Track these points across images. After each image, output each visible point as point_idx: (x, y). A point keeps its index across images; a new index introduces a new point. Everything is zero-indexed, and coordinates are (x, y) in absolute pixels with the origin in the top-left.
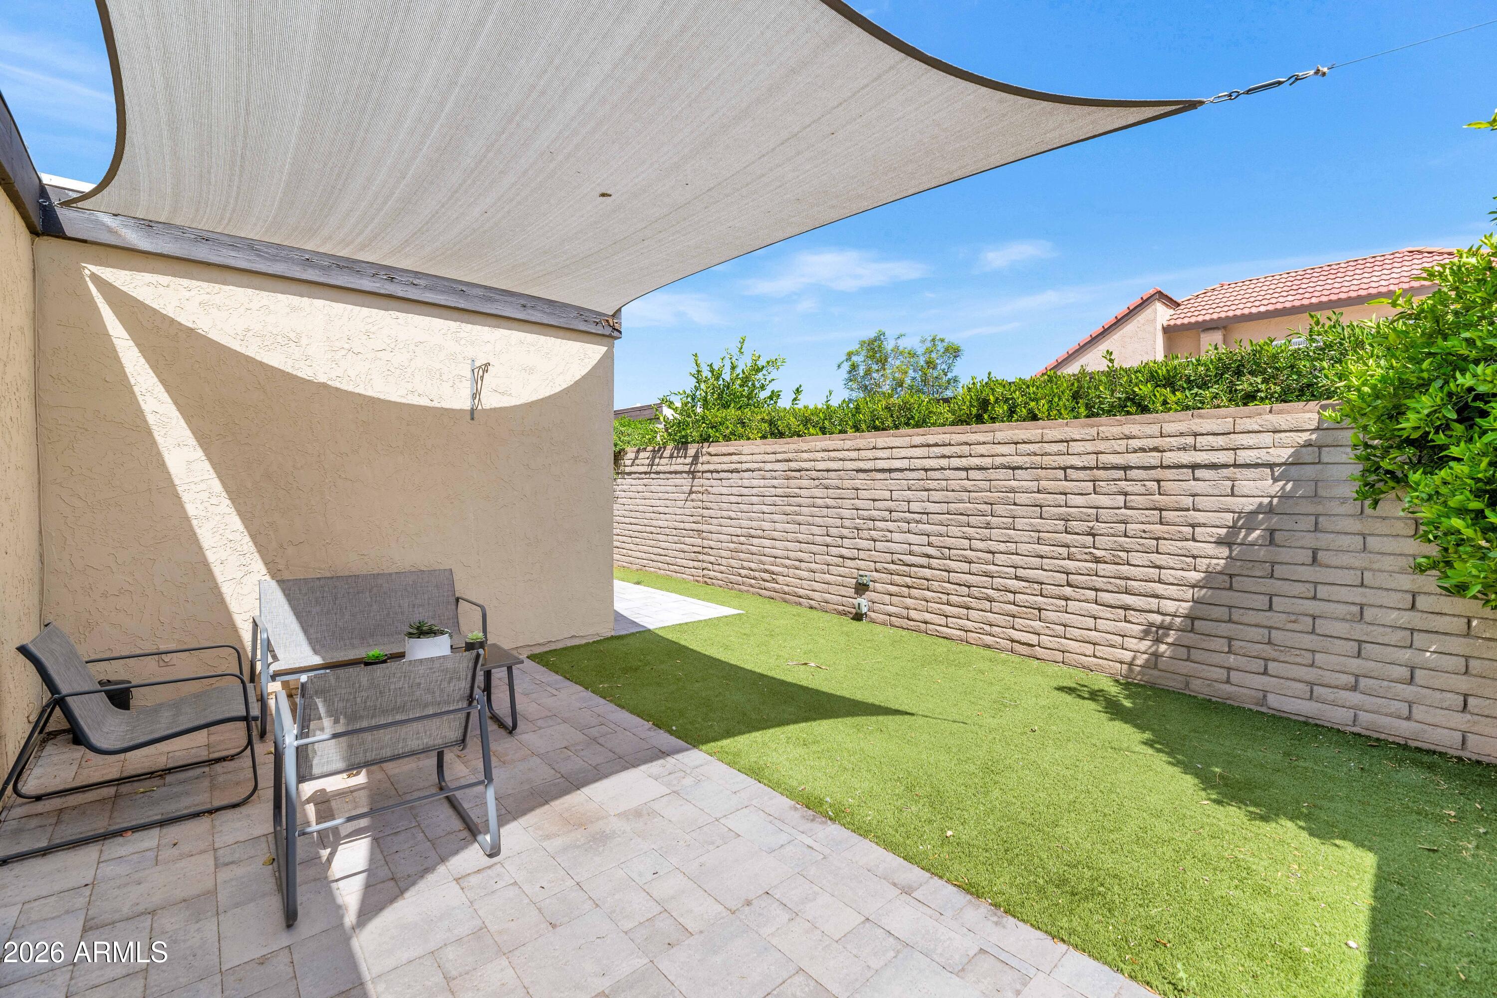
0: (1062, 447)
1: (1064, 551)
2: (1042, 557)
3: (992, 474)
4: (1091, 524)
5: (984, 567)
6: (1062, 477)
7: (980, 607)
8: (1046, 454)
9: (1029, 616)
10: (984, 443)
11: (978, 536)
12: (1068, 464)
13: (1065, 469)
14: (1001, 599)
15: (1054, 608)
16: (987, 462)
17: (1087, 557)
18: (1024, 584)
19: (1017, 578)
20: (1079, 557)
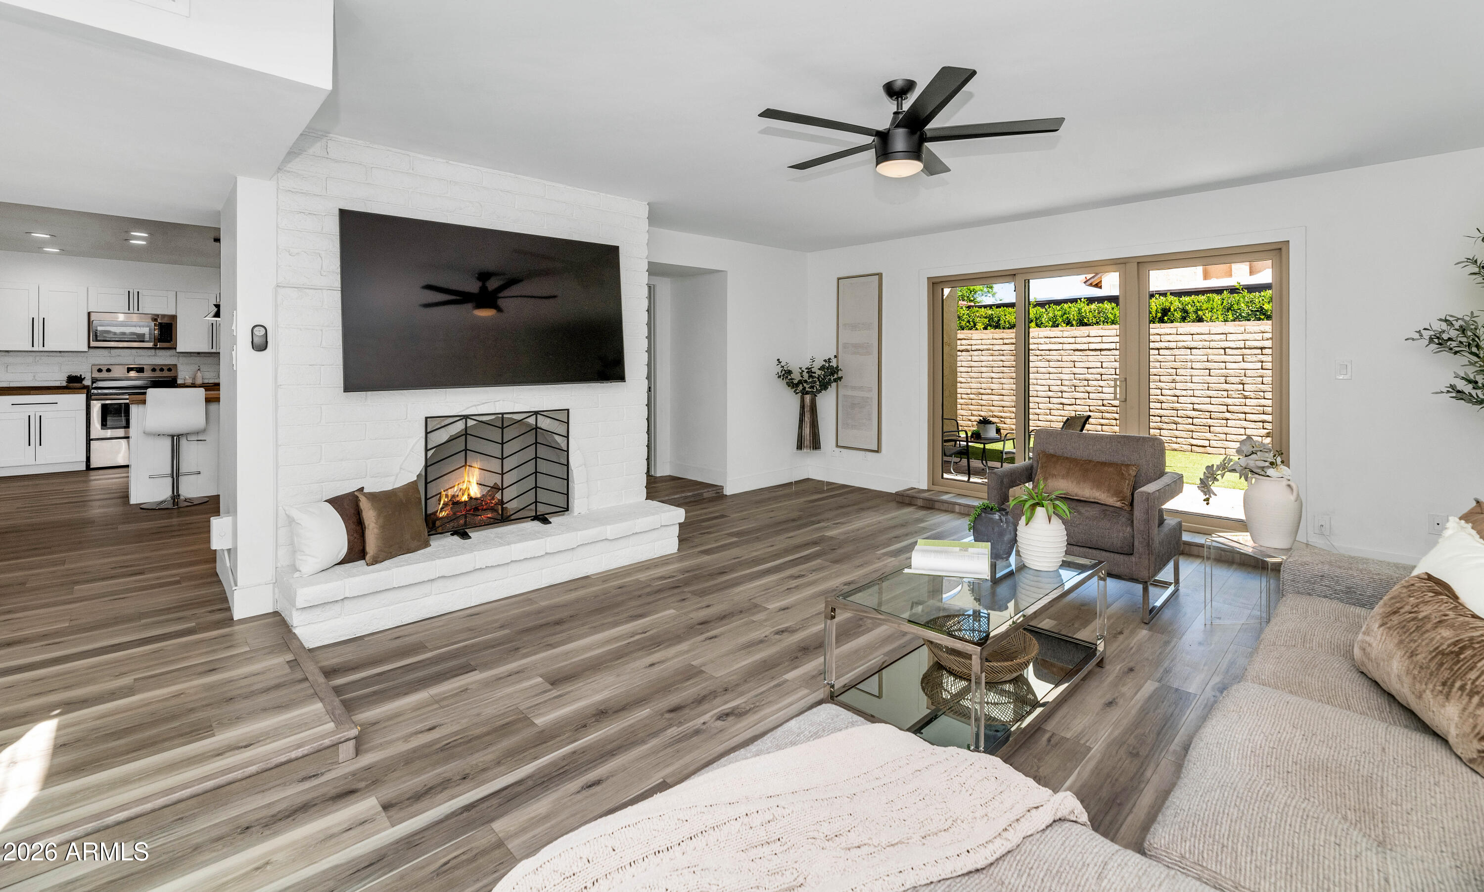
0: (1223, 337)
1: (1225, 393)
2: (1211, 397)
3: (1176, 352)
4: (1241, 378)
5: (1171, 405)
6: (1223, 353)
7: (1169, 428)
8: (1212, 341)
9: (1203, 430)
10: (1170, 334)
11: (1167, 388)
12: (1227, 346)
13: (1225, 349)
14: (1184, 422)
15: (1219, 425)
16: (1173, 345)
17: (1240, 396)
18: (1201, 413)
19: (1194, 410)
20: (1234, 396)
